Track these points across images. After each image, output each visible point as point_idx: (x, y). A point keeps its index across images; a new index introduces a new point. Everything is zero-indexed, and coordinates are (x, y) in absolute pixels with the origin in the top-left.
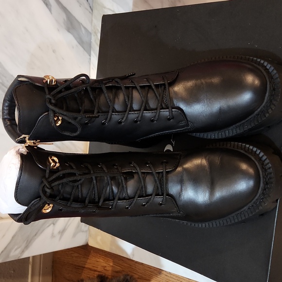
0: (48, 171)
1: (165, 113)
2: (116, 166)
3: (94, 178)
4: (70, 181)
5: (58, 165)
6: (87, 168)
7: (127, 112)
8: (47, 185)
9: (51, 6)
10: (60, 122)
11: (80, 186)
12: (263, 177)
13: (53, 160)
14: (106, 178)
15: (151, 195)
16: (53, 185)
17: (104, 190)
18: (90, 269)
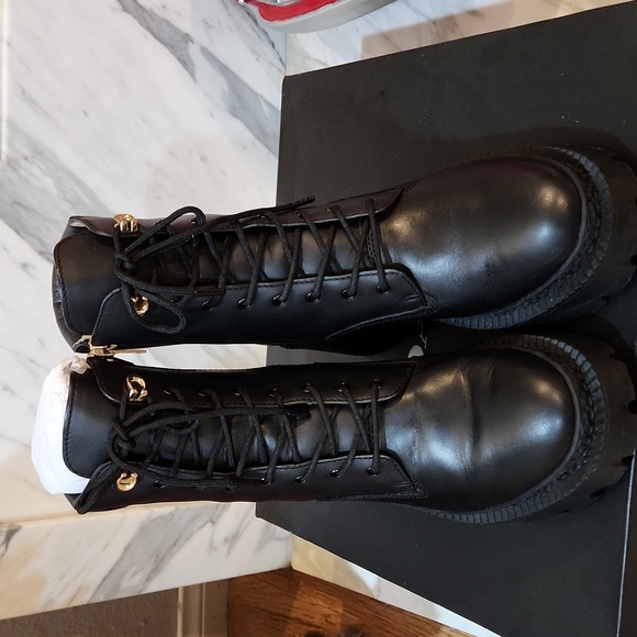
0: (123, 407)
1: (371, 278)
2: (272, 392)
3: (222, 418)
4: (171, 426)
5: (144, 393)
6: (209, 398)
7: (289, 279)
8: (122, 435)
9: (193, 65)
10: (145, 308)
11: (193, 436)
12: (582, 410)
13: (136, 385)
14: (250, 418)
15: (346, 453)
16: (134, 433)
17: (246, 444)
18: (300, 622)
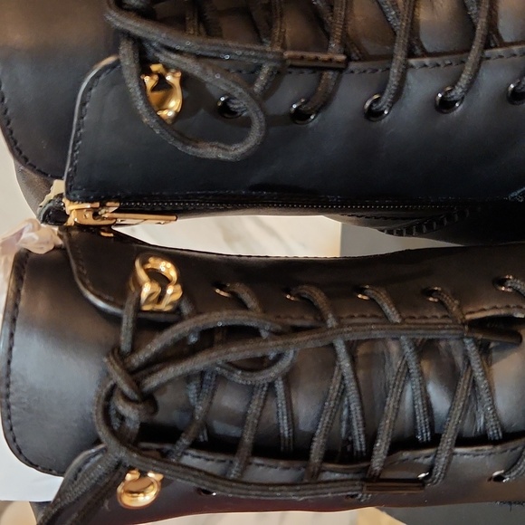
0: (127, 322)
3: (341, 348)
4: (234, 366)
5: (173, 293)
6: (309, 304)
10: (174, 104)
11: (280, 386)
13: (155, 276)
14: (394, 348)
16: (152, 382)
17: (391, 402)
